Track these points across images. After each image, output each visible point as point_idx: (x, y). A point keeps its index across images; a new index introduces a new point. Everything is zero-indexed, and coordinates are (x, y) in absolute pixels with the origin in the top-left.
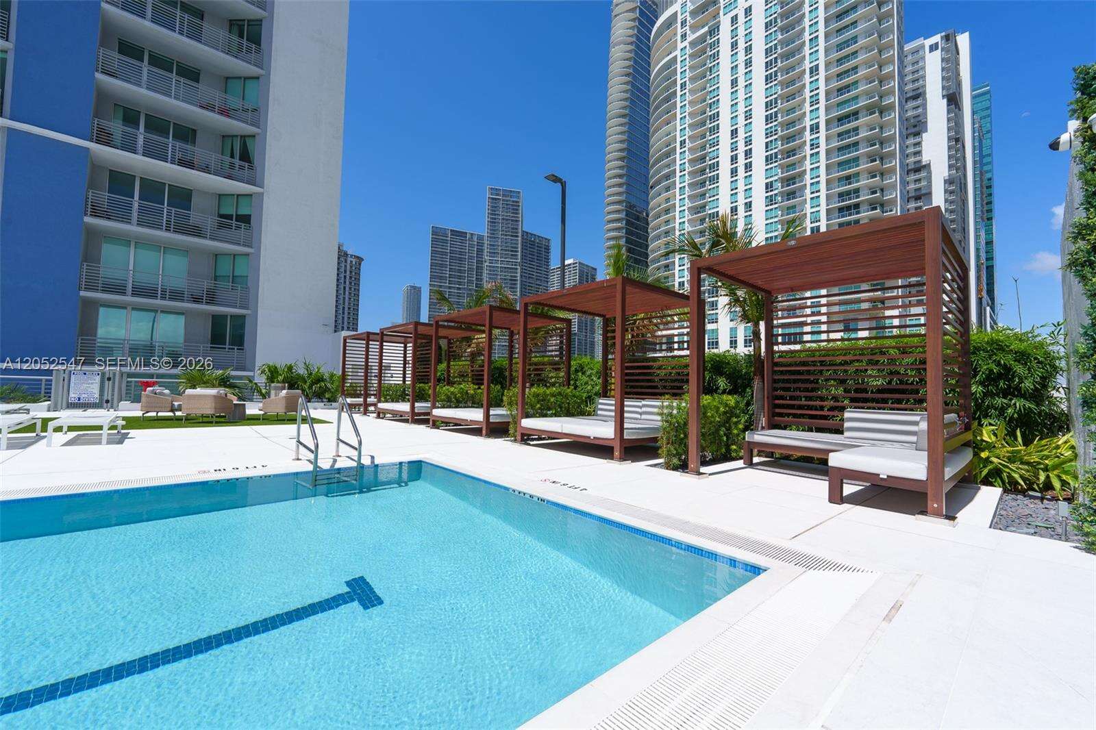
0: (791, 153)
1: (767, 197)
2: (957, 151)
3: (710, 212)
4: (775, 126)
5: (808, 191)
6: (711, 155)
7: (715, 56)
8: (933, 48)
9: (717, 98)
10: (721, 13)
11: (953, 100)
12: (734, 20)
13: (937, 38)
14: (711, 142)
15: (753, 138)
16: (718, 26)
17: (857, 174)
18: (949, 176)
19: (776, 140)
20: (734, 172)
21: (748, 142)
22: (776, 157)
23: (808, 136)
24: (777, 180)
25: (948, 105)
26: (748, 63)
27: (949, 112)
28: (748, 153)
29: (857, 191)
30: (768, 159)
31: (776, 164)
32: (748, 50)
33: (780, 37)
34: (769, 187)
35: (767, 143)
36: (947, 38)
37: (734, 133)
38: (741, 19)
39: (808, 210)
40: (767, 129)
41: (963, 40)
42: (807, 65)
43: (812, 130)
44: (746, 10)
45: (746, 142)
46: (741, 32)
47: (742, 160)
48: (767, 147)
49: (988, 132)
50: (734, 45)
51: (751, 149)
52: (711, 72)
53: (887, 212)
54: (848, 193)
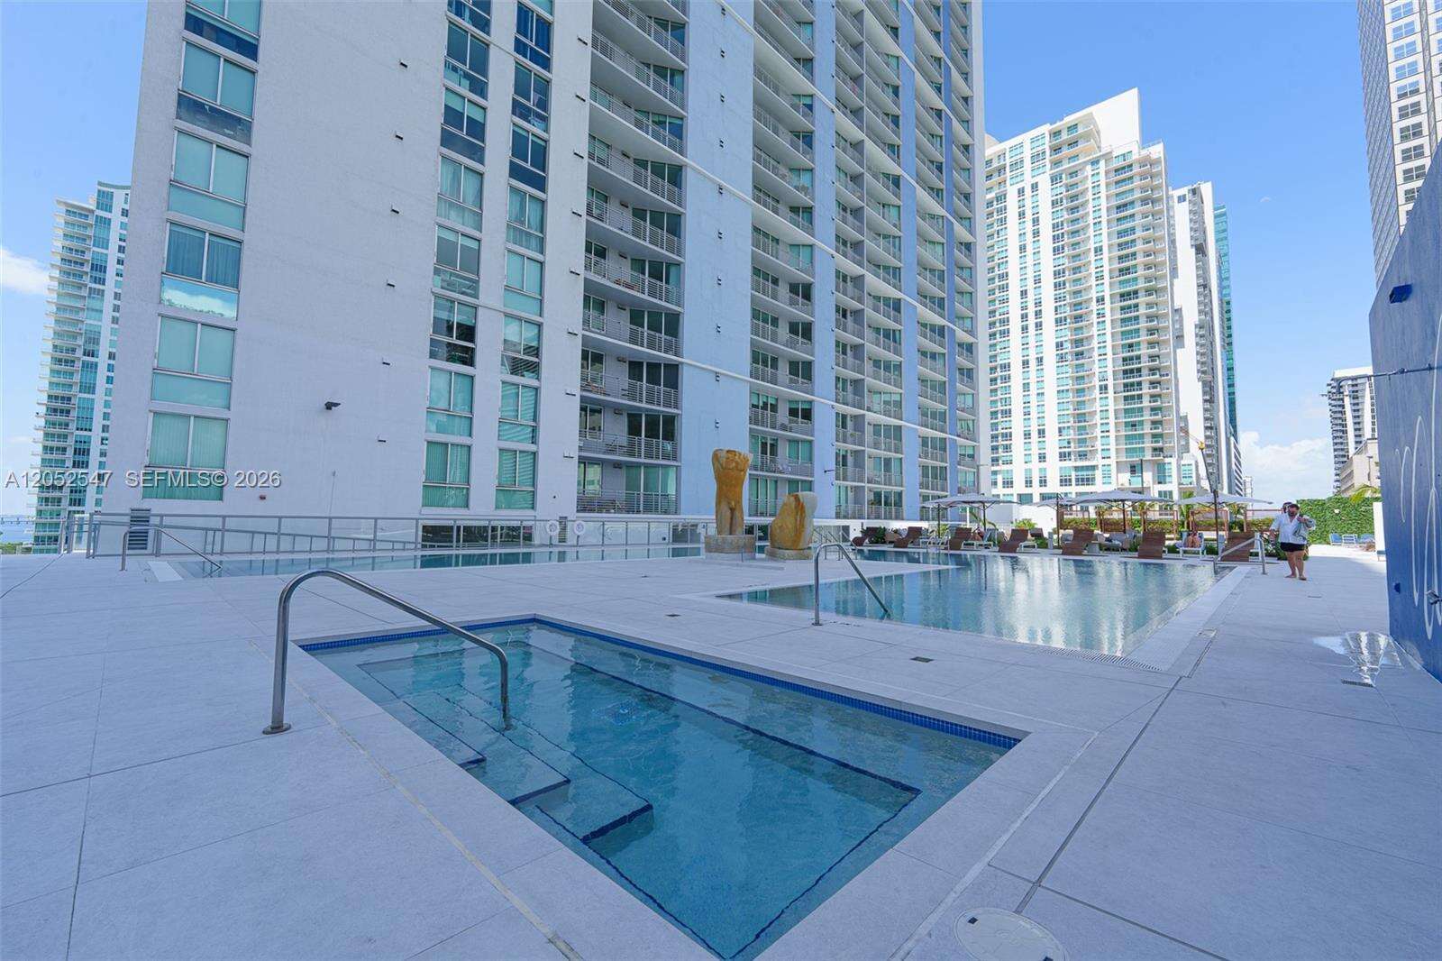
0: (1078, 318)
1: (1057, 355)
2: (1205, 296)
3: (1001, 362)
4: (1064, 293)
5: (1096, 354)
6: (1001, 311)
7: (1003, 221)
8: (1182, 199)
9: (1005, 260)
10: (1008, 183)
11: (1200, 250)
12: (1021, 192)
13: (1184, 191)
14: (1001, 299)
15: (1042, 300)
16: (1005, 195)
17: (1138, 343)
18: (1200, 320)
19: (1065, 305)
20: (1025, 329)
21: (1038, 303)
22: (1065, 320)
23: (1094, 306)
24: (1066, 341)
25: (1197, 254)
26: (1036, 233)
27: (1197, 261)
28: (1038, 314)
29: (1138, 357)
30: (1058, 322)
31: (1066, 326)
32: (1036, 221)
33: (1066, 217)
34: (1059, 345)
35: (1056, 307)
36: (1194, 192)
37: (1024, 293)
38: (1028, 191)
39: (1096, 369)
40: (1055, 295)
41: (1206, 189)
42: (1092, 245)
43: (1098, 301)
44: (1032, 185)
45: (1036, 303)
46: (1028, 203)
47: (1032, 321)
48: (1056, 311)
49: (1226, 255)
50: (1022, 215)
51: (1040, 311)
52: (998, 234)
53: (1163, 375)
54: (1131, 359)
